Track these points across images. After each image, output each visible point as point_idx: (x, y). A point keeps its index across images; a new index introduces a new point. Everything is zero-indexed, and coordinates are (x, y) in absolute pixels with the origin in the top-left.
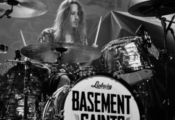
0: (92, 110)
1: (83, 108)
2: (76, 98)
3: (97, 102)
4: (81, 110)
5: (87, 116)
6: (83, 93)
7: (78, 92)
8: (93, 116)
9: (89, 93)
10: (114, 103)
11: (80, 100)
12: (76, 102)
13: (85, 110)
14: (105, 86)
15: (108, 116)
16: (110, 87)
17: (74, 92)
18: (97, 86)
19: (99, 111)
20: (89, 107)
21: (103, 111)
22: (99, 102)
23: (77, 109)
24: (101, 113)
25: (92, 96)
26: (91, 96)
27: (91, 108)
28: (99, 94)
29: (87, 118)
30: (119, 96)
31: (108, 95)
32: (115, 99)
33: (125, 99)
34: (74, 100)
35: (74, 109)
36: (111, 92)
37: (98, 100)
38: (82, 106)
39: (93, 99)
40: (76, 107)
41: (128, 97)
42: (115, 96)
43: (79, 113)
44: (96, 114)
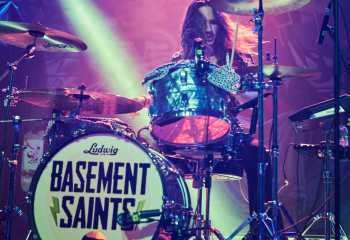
0: (81, 190)
1: (67, 188)
2: (57, 172)
3: (90, 176)
4: (63, 190)
5: (71, 199)
6: (70, 164)
7: (61, 163)
8: (82, 200)
9: (80, 164)
10: (118, 177)
11: (63, 175)
12: (56, 179)
13: (70, 190)
14: (106, 151)
15: (107, 200)
16: (115, 152)
17: (55, 163)
18: (93, 151)
19: (93, 191)
20: (76, 185)
21: (99, 191)
22: (94, 176)
23: (57, 189)
24: (95, 195)
25: (84, 168)
26: (81, 167)
27: (79, 187)
28: (95, 164)
29: (72, 202)
30: (128, 165)
31: (111, 164)
32: (122, 171)
33: (140, 170)
34: (54, 175)
35: (53, 189)
36: (115, 159)
37: (92, 173)
38: (65, 183)
39: (84, 173)
40: (56, 185)
41: (145, 166)
42: (122, 165)
43: (60, 195)
44: (87, 196)
